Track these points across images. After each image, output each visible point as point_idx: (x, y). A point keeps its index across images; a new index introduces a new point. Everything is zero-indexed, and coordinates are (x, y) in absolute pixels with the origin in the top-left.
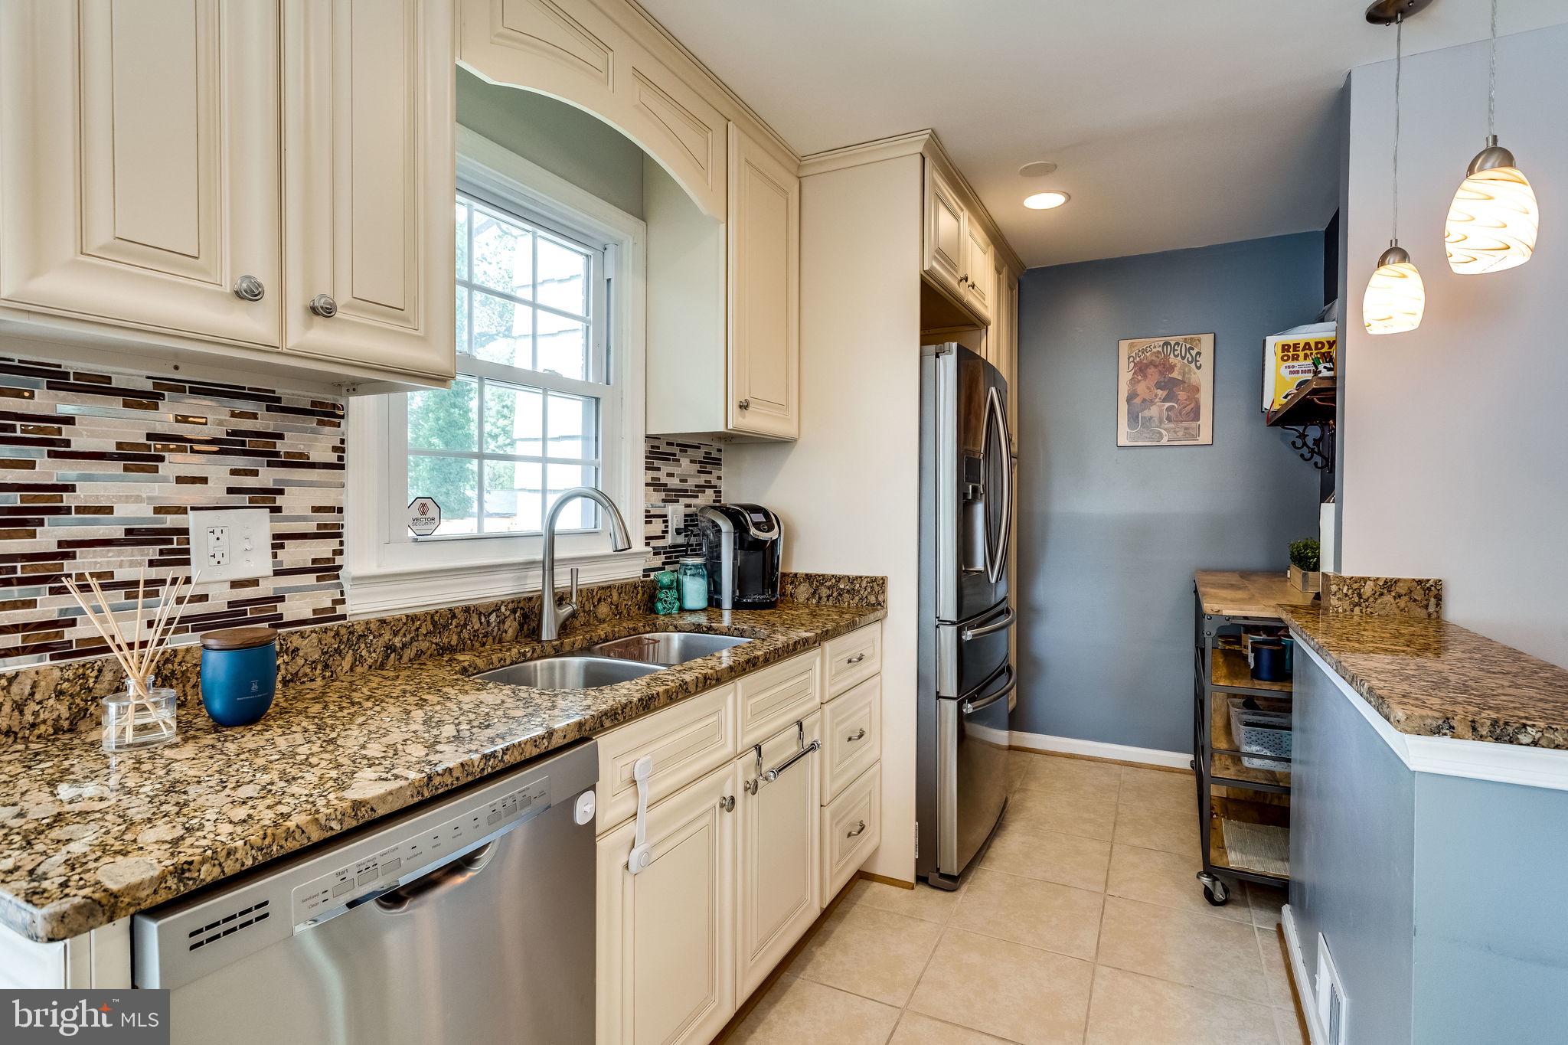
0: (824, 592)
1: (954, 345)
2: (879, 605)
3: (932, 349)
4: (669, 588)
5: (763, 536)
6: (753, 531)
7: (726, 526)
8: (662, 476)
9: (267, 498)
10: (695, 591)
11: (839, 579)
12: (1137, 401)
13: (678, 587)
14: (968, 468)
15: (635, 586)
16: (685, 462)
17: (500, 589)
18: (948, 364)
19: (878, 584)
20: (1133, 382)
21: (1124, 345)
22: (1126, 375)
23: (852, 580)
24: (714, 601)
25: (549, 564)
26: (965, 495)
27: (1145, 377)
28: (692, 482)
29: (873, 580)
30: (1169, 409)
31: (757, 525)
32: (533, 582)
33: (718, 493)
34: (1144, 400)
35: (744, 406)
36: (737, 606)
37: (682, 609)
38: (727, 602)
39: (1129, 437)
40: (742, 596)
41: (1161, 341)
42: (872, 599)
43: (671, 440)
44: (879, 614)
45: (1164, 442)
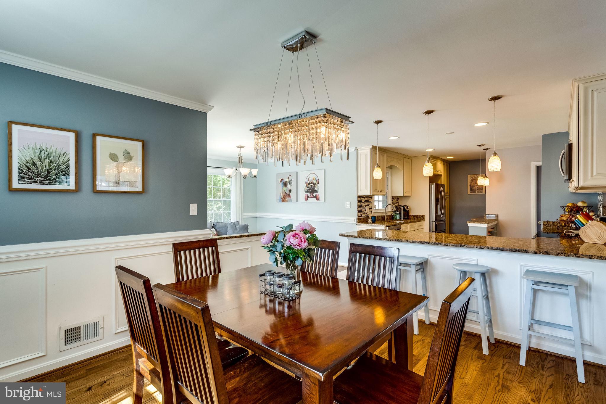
0: (416, 217)
1: (434, 183)
2: (424, 219)
3: (431, 184)
4: (395, 216)
5: (407, 209)
6: (406, 209)
7: (402, 208)
8: (393, 201)
9: (368, 205)
10: (398, 217)
11: (418, 215)
12: (472, 186)
13: (396, 216)
14: (437, 200)
15: (391, 216)
16: (395, 199)
17: (380, 215)
18: (433, 186)
19: (423, 216)
20: (471, 182)
21: (469, 176)
22: (469, 181)
23: (420, 216)
24: (400, 218)
25: (385, 212)
26: (436, 204)
27: (473, 182)
28: (396, 202)
29: (423, 215)
30: (477, 187)
31: (406, 208)
32: (384, 214)
33: (399, 203)
34: (473, 186)
35: (405, 193)
36: (404, 219)
37: (397, 219)
38: (402, 218)
39: (471, 192)
40: (404, 217)
41: (476, 175)
42: (423, 218)
43: (394, 197)
44: (424, 220)
45: (476, 193)
